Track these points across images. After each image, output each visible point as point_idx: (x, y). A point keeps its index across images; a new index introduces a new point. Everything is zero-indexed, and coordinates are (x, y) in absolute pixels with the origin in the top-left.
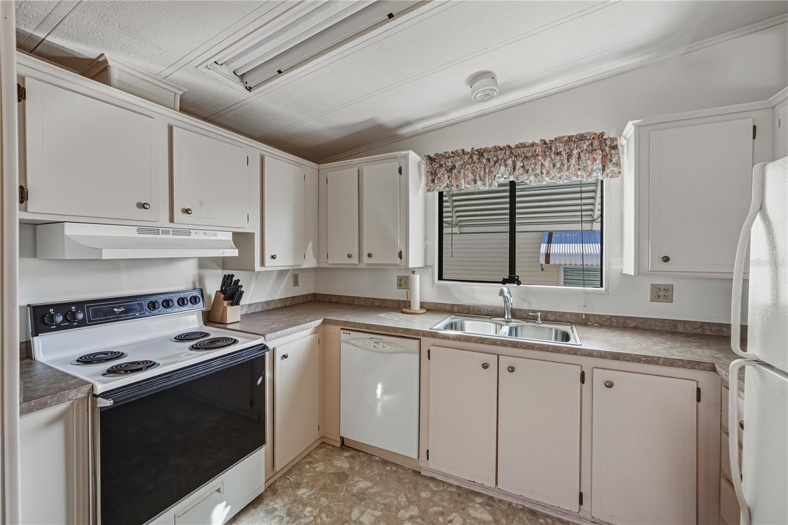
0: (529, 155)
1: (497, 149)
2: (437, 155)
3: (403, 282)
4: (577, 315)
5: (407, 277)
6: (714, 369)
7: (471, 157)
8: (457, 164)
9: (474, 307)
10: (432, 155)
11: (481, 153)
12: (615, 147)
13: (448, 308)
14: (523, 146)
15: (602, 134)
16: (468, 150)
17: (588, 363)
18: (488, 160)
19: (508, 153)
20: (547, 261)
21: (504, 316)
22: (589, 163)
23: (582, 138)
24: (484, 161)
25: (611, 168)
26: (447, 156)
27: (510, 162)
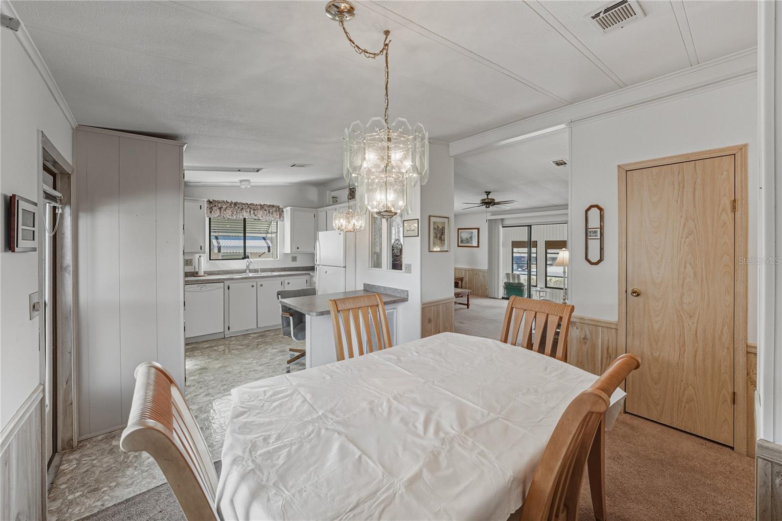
0: (255, 209)
1: (242, 204)
2: (213, 200)
3: (189, 262)
4: (272, 269)
5: (192, 260)
6: (309, 274)
7: (231, 205)
8: (223, 207)
9: (230, 271)
10: (211, 200)
11: (236, 204)
12: (283, 211)
13: (217, 273)
14: (253, 204)
15: (279, 207)
16: (229, 201)
17: (282, 279)
18: (239, 208)
19: (247, 206)
20: (219, 251)
21: (246, 272)
22: (275, 215)
23: (273, 206)
24: (237, 208)
25: (282, 218)
26: (218, 202)
27: (248, 210)
